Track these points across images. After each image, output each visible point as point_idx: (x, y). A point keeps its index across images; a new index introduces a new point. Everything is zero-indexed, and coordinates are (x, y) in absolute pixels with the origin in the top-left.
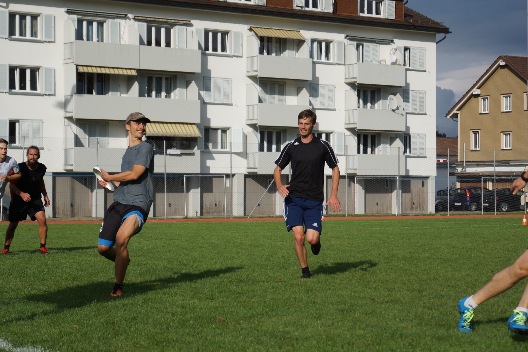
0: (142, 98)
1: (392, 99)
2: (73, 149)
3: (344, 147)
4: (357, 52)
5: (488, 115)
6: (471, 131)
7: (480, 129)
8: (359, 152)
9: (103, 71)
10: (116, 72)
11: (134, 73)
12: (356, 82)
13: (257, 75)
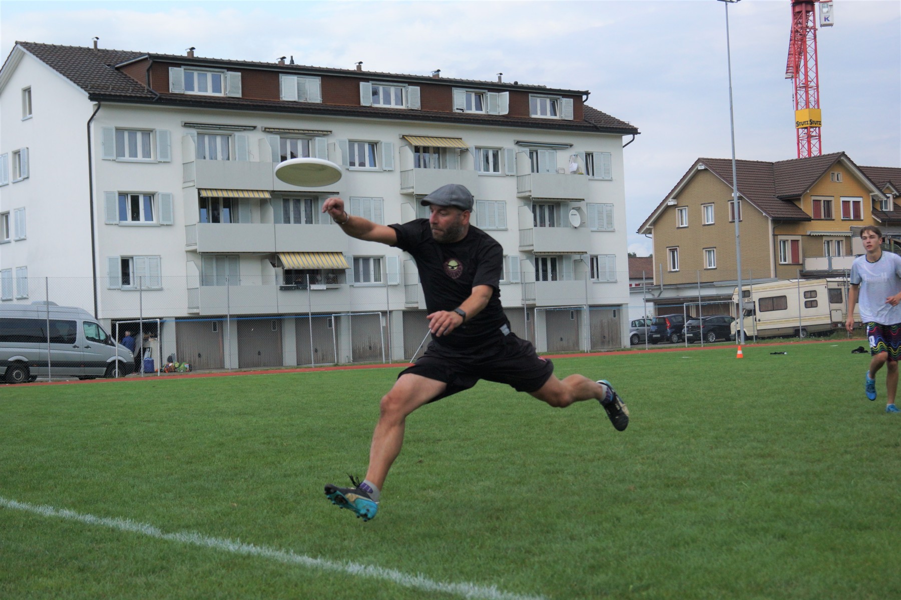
0: (278, 225)
1: (575, 215)
2: (198, 288)
3: (519, 274)
4: (530, 160)
5: (687, 229)
6: (668, 249)
7: (678, 246)
8: (537, 279)
9: (231, 195)
10: (246, 195)
11: (267, 196)
12: (531, 196)
13: (413, 192)
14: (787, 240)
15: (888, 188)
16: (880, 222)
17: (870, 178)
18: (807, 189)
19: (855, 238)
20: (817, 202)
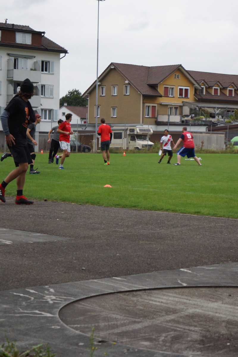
5: (105, 97)
6: (95, 106)
7: (100, 105)
14: (150, 106)
15: (203, 83)
16: (197, 99)
17: (193, 78)
18: (161, 81)
19: (184, 107)
20: (166, 88)
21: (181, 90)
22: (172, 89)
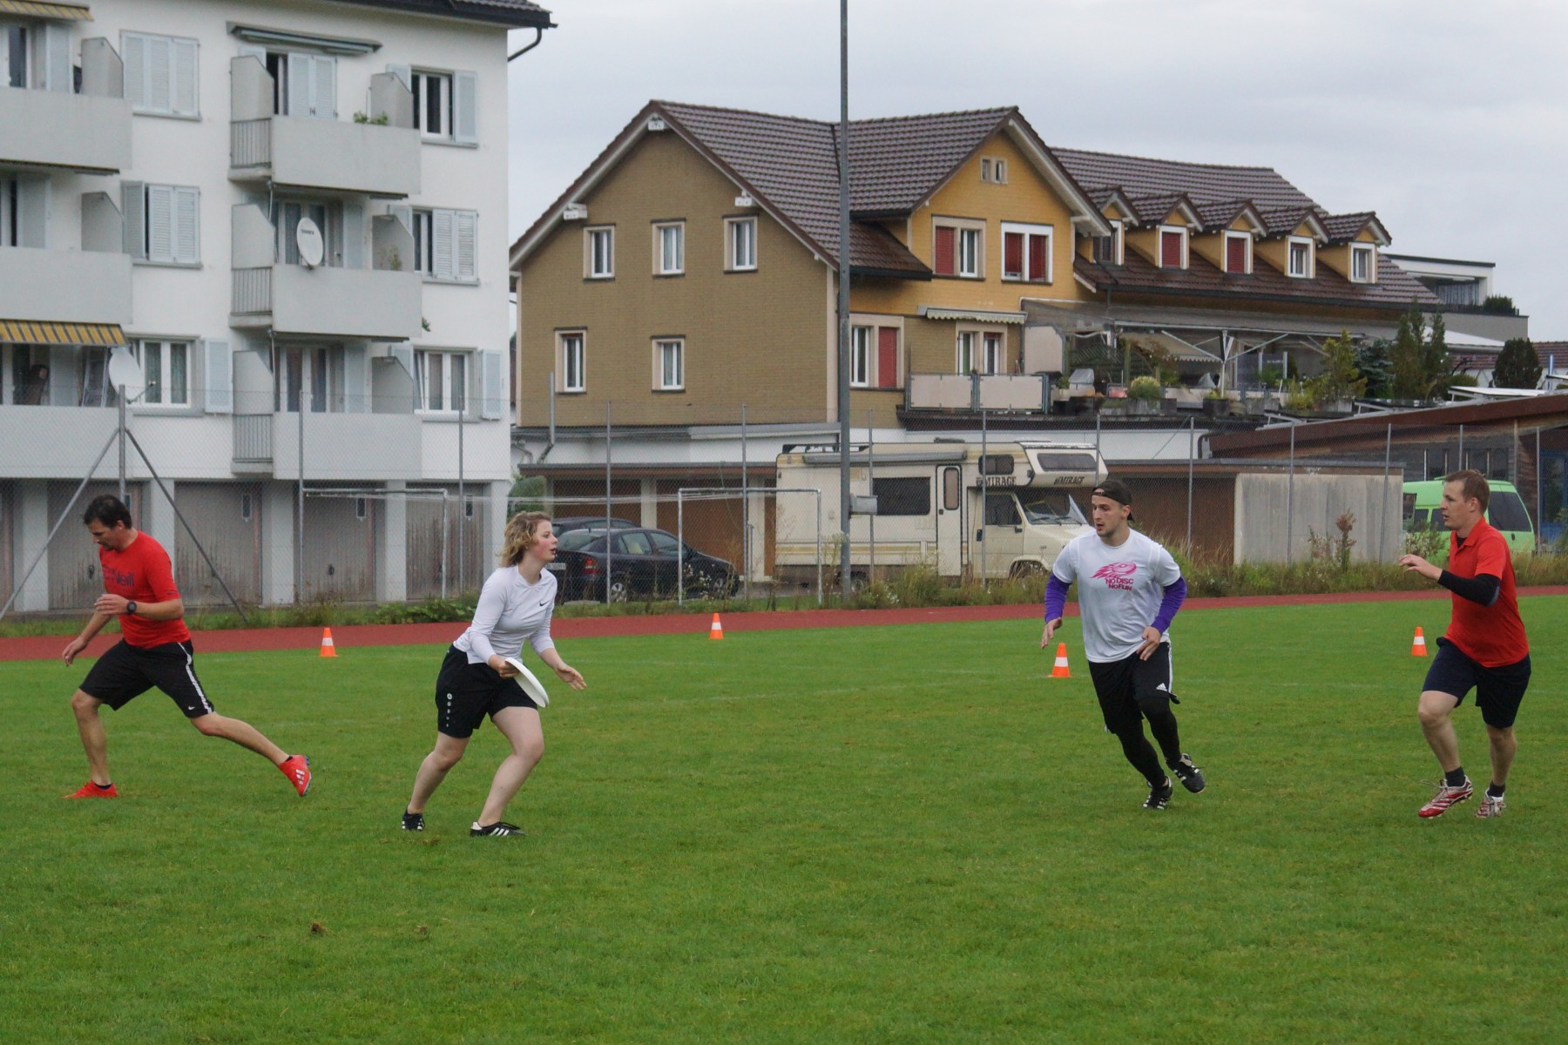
3: (230, 389)
4: (271, 80)
5: (610, 284)
6: (557, 331)
7: (584, 328)
8: (276, 405)
12: (270, 178)
14: (870, 328)
15: (1114, 205)
16: (1094, 290)
17: (1075, 178)
18: (925, 196)
19: (1033, 329)
20: (945, 233)
21: (1014, 240)
22: (971, 233)
